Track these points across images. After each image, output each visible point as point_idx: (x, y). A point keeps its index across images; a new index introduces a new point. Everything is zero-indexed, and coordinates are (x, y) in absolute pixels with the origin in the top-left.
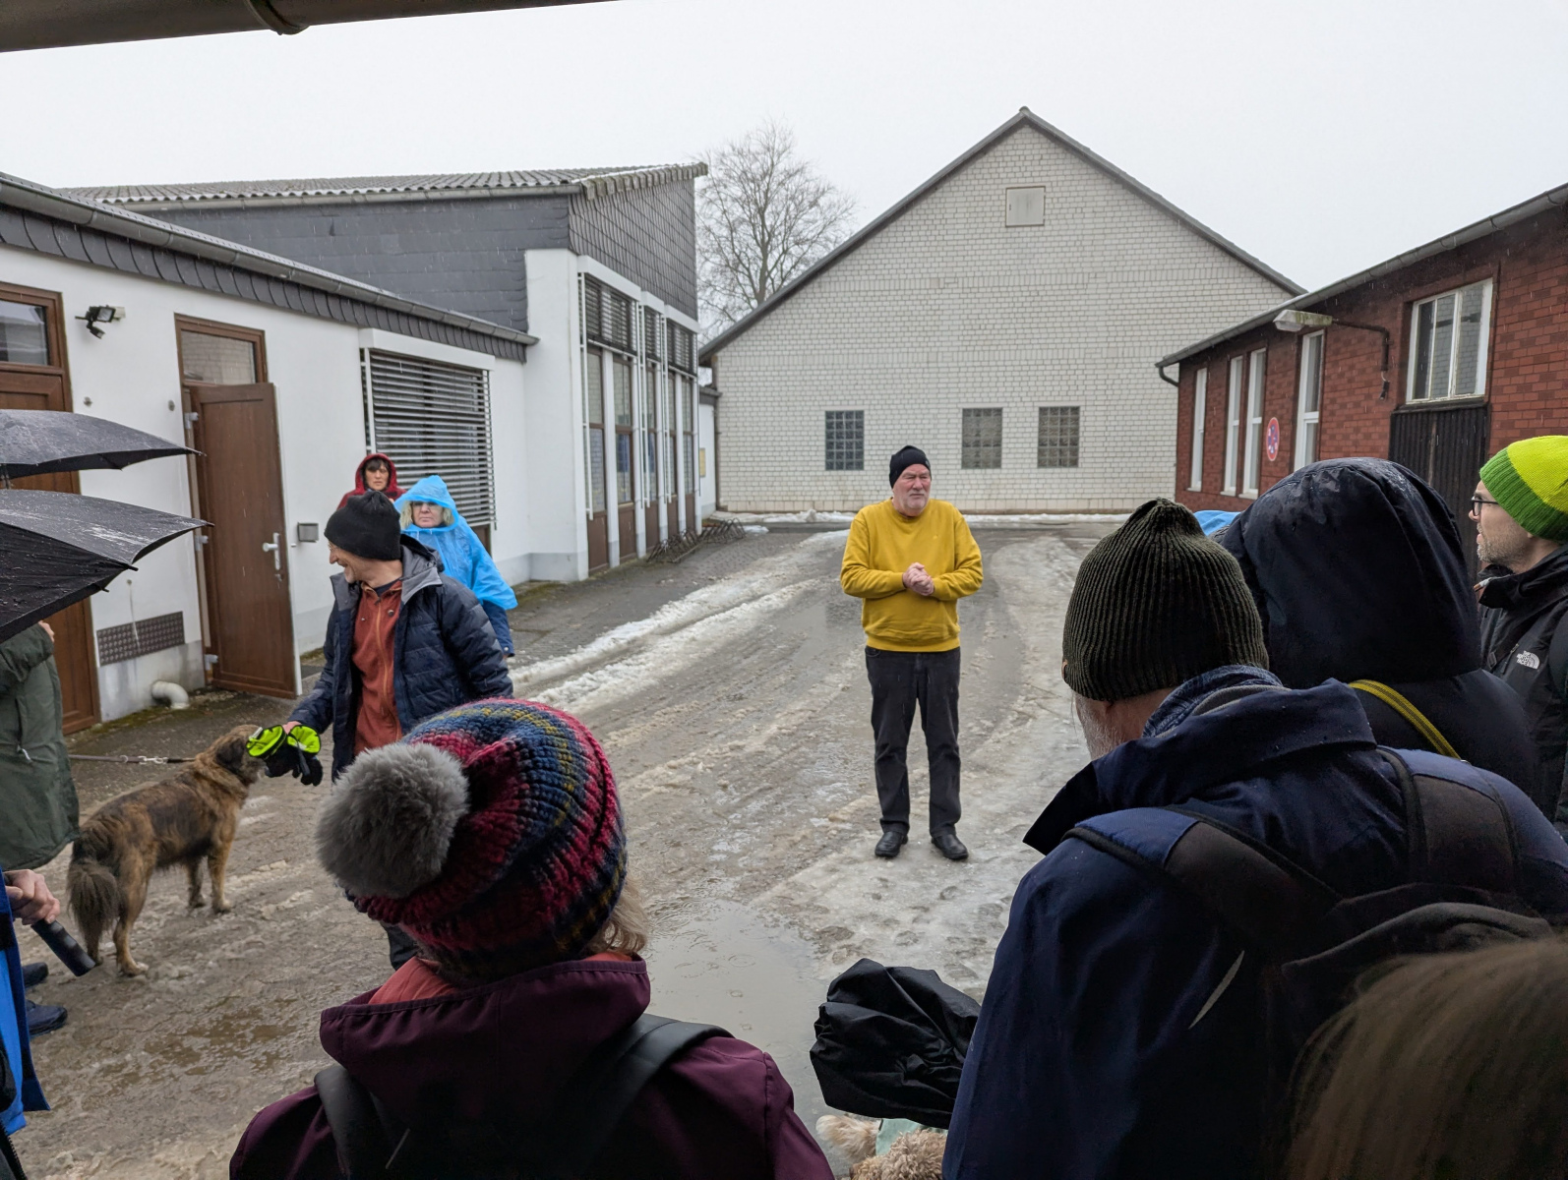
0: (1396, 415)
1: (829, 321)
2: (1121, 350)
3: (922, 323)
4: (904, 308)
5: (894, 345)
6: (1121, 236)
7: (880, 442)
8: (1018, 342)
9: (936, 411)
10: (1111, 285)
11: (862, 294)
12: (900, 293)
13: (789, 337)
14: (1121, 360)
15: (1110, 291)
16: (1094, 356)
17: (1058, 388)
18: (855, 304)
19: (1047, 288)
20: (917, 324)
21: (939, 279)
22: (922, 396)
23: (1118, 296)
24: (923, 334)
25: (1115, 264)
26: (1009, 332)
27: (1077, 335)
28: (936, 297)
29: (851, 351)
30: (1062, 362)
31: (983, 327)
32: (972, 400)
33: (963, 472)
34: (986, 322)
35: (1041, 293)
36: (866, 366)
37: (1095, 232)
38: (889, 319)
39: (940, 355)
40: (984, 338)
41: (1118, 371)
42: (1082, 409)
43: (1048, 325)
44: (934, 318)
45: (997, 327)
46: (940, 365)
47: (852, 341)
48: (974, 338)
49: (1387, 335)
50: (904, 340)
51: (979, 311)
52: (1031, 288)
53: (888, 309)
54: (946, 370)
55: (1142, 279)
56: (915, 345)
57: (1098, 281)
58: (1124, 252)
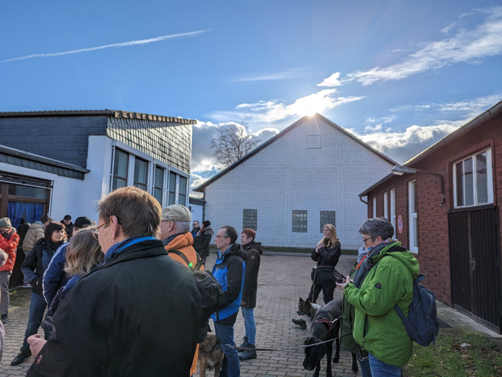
0: (450, 213)
1: (246, 178)
2: (349, 192)
3: (278, 180)
4: (272, 174)
5: (268, 187)
6: (348, 153)
7: (263, 221)
8: (312, 187)
9: (283, 211)
10: (345, 169)
11: (258, 169)
12: (271, 169)
13: (231, 183)
14: (349, 195)
15: (344, 171)
16: (340, 193)
17: (327, 204)
18: (255, 172)
19: (322, 169)
20: (276, 180)
21: (284, 165)
22: (278, 205)
23: (348, 173)
24: (279, 183)
25: (346, 162)
26: (309, 184)
27: (333, 186)
28: (283, 171)
29: (253, 188)
30: (328, 195)
31: (300, 182)
32: (296, 207)
33: (293, 233)
34: (301, 180)
35: (320, 171)
36: (258, 194)
37: (339, 151)
38: (266, 178)
39: (284, 191)
40: (300, 185)
41: (349, 199)
42: (336, 212)
43: (323, 182)
44: (283, 178)
45: (305, 182)
46: (284, 194)
47: (253, 185)
48: (297, 185)
49: (442, 178)
50: (272, 185)
51: (298, 176)
52: (317, 169)
53: (266, 174)
54: (287, 196)
55: (356, 167)
56: (276, 187)
57: (340, 167)
58: (349, 158)
